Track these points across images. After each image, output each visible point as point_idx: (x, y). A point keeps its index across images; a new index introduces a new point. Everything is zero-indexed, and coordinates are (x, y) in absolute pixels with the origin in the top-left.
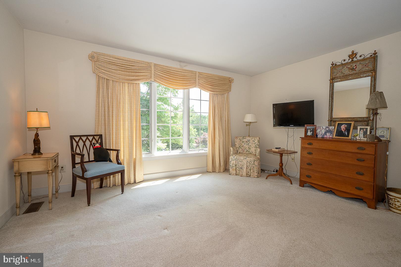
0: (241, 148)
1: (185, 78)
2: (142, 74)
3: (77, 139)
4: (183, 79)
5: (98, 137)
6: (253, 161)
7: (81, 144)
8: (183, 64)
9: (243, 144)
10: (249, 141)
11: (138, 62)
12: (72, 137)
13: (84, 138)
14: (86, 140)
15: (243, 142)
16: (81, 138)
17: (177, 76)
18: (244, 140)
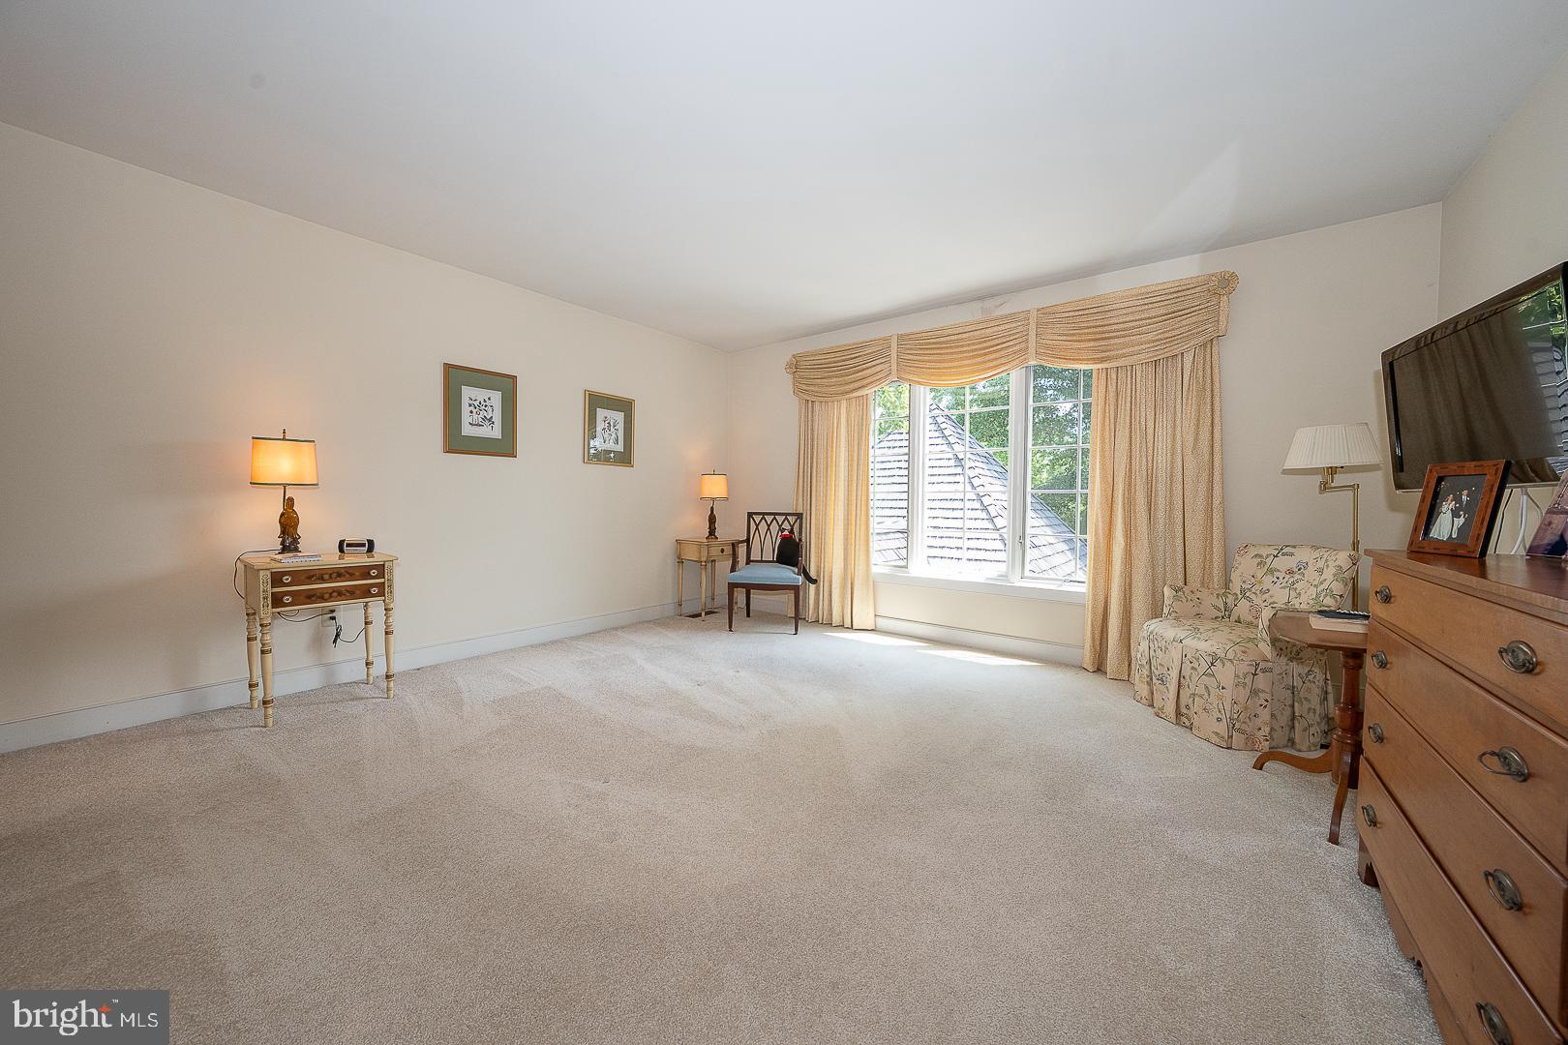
0: (1250, 600)
1: (989, 344)
2: (869, 371)
3: (758, 518)
4: (980, 349)
5: (794, 518)
6: (1209, 660)
7: (763, 527)
8: (989, 304)
9: (1268, 579)
10: (1302, 567)
11: (862, 346)
12: (750, 515)
13: (769, 519)
14: (772, 521)
15: (1271, 571)
16: (763, 518)
17: (962, 346)
18: (1283, 563)
